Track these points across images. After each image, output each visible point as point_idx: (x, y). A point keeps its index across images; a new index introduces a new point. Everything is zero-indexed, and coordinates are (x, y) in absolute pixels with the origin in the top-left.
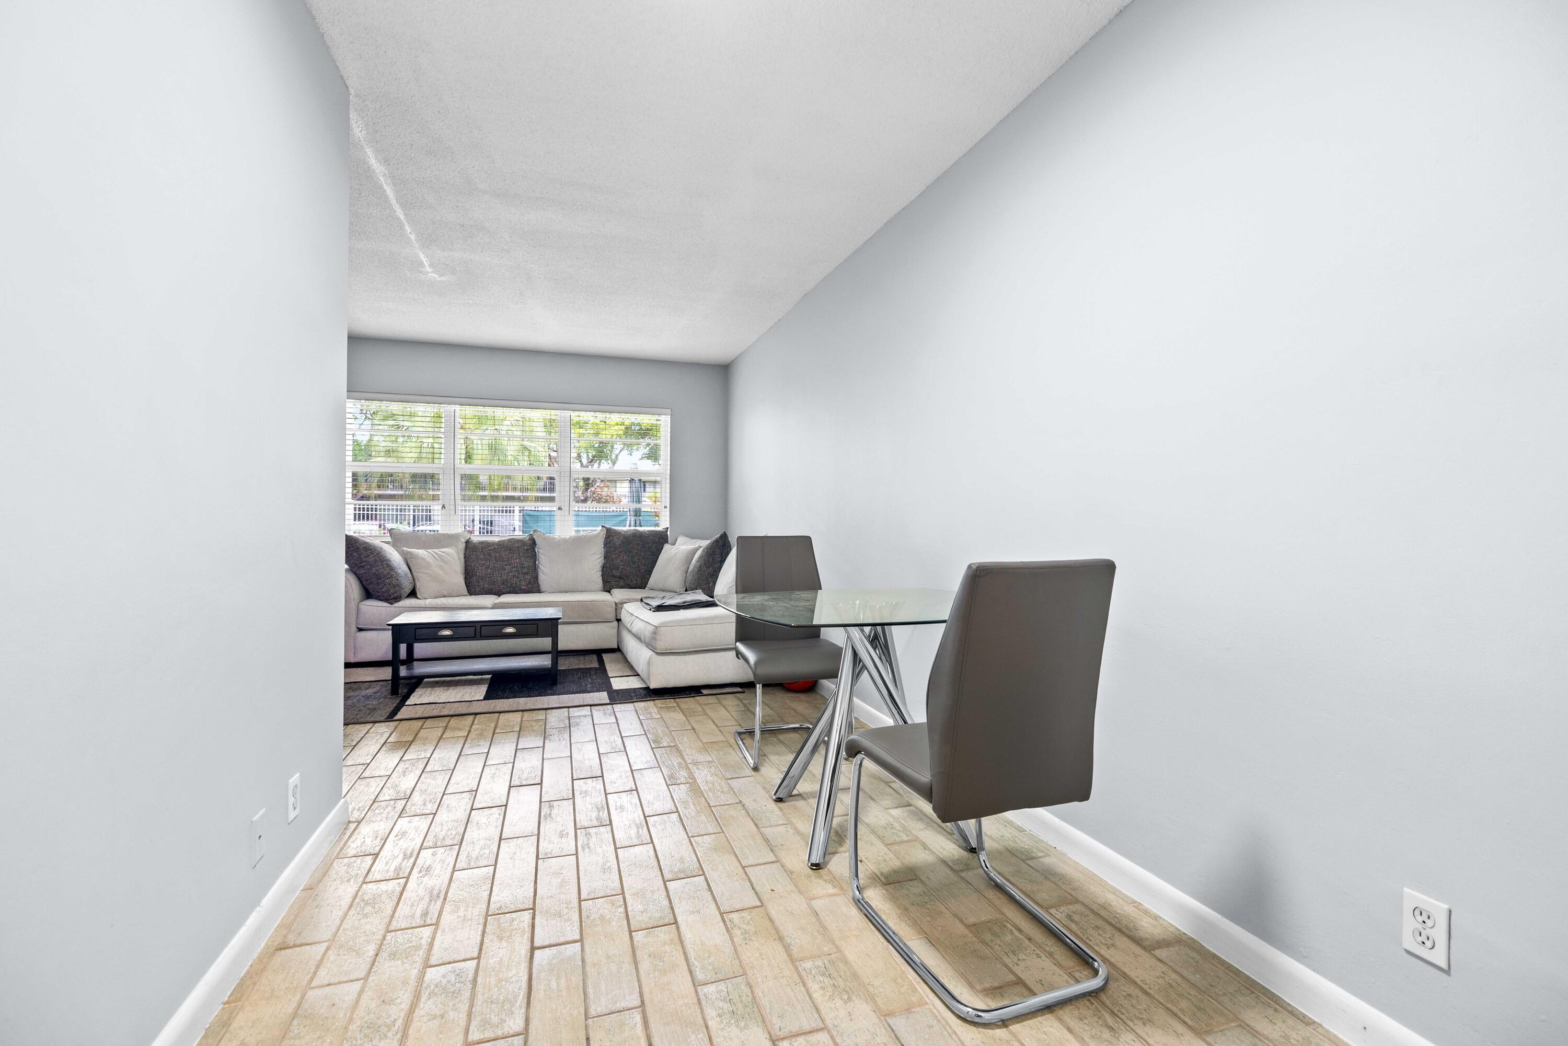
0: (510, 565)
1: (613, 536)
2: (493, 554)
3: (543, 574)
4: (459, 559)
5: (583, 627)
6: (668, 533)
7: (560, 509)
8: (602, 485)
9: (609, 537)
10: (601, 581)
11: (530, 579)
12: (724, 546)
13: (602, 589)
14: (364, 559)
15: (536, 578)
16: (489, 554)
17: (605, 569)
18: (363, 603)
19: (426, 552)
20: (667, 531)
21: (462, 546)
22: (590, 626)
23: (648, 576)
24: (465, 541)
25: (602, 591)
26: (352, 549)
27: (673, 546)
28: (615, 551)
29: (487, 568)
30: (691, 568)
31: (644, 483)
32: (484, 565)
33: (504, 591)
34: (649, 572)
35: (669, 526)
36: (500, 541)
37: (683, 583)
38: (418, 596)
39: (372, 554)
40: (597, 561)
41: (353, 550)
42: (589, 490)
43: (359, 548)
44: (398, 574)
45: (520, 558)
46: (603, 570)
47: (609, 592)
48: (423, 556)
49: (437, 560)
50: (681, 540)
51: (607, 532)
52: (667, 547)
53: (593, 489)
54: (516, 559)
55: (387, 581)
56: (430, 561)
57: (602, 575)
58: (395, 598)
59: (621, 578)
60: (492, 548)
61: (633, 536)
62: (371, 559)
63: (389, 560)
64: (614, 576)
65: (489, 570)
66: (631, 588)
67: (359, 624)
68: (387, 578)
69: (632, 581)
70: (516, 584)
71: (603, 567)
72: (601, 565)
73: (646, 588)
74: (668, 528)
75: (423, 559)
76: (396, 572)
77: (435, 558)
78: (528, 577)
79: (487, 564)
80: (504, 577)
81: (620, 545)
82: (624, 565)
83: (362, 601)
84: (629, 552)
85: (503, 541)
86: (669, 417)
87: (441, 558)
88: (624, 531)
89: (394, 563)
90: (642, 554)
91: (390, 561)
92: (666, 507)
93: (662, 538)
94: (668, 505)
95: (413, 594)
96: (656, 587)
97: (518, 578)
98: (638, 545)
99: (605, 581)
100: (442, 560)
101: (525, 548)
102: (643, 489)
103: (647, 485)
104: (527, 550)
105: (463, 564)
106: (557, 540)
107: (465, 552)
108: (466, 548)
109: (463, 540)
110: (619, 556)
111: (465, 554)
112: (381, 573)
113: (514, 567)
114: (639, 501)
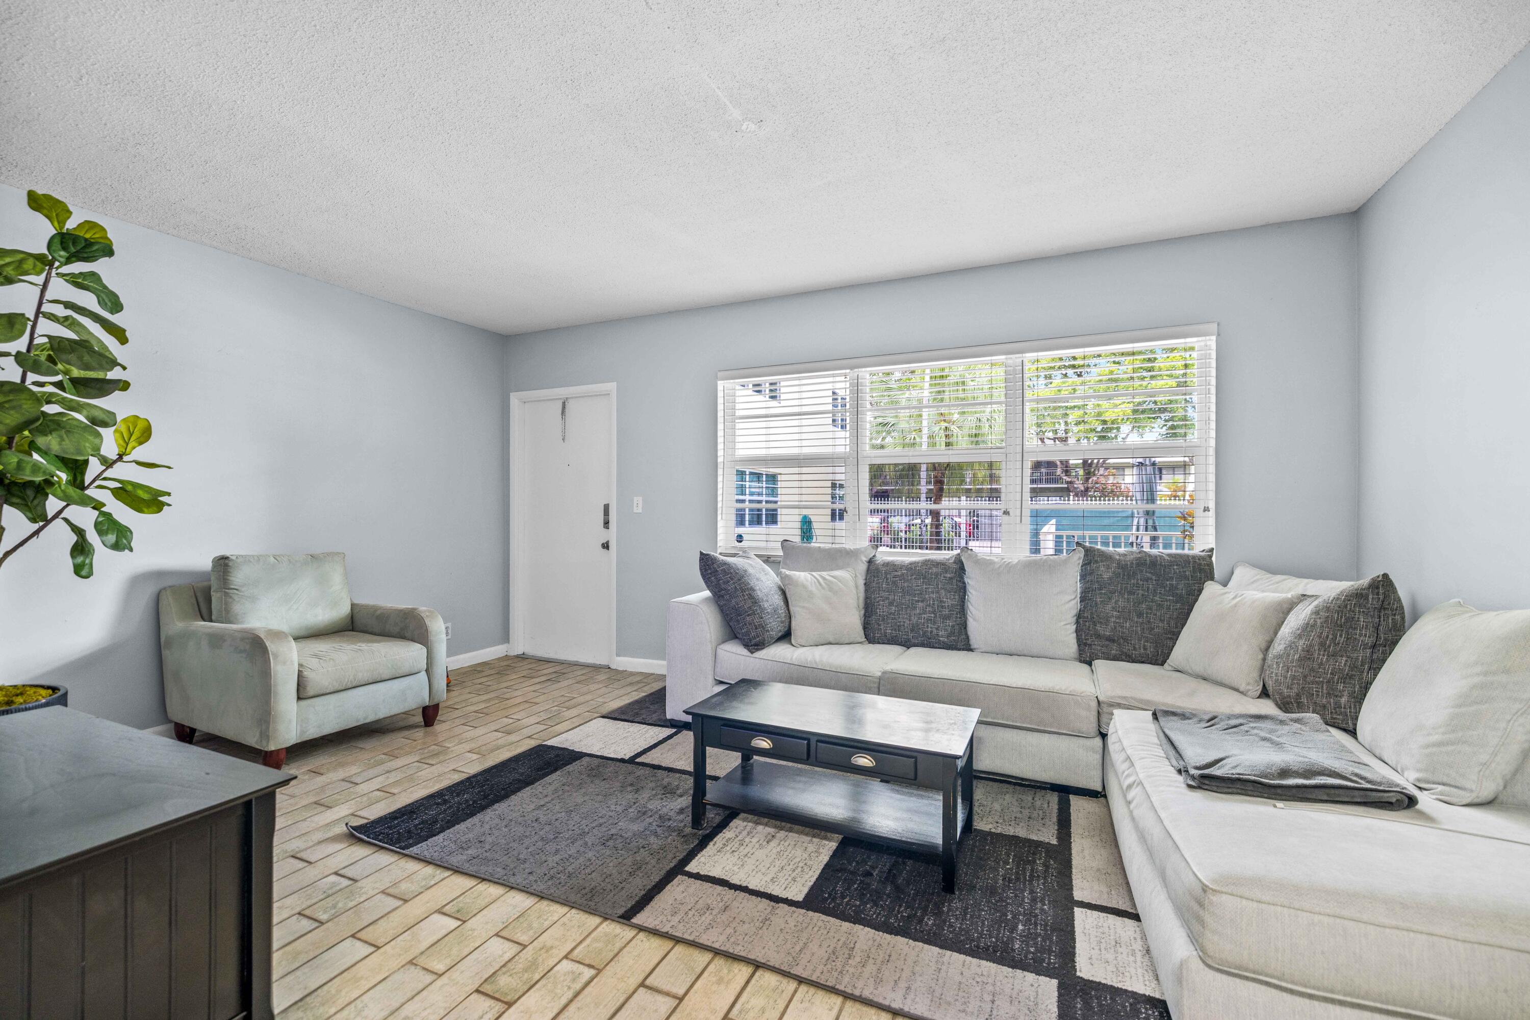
0: (922, 601)
1: (1097, 562)
2: (900, 583)
3: (974, 620)
4: (857, 587)
5: (1033, 738)
6: (1214, 559)
7: (1006, 513)
8: (1106, 474)
9: (1089, 563)
10: (1075, 641)
11: (953, 626)
12: (1382, 608)
13: (1076, 655)
14: (723, 586)
15: (964, 626)
16: (894, 583)
17: (1081, 621)
18: (722, 646)
19: (809, 576)
20: (1211, 557)
21: (863, 567)
22: (1045, 739)
23: (1170, 643)
24: (867, 560)
25: (1075, 659)
26: (709, 572)
27: (1226, 590)
28: (1100, 589)
29: (891, 604)
30: (1278, 647)
31: (1160, 470)
32: (888, 598)
33: (913, 641)
34: (1175, 636)
35: (1213, 546)
36: (911, 564)
37: (1255, 675)
38: (793, 641)
39: (732, 579)
40: (1067, 606)
41: (711, 574)
42: (1090, 480)
43: (717, 571)
44: (763, 610)
45: (938, 592)
46: (1077, 622)
47: (1090, 664)
48: (805, 582)
49: (823, 588)
50: (1241, 574)
51: (1086, 555)
52: (1210, 589)
53: (1095, 478)
54: (933, 592)
55: (748, 618)
56: (814, 589)
57: (1077, 631)
58: (756, 645)
59: (1114, 641)
60: (899, 573)
61: (1138, 565)
62: (731, 587)
63: (752, 589)
64: (1099, 636)
65: (894, 608)
66: (1133, 662)
67: (717, 676)
68: (748, 615)
69: (1135, 649)
70: (931, 632)
71: (1079, 617)
72: (1074, 612)
73: (1166, 665)
74: (1212, 550)
75: (804, 587)
76: (760, 606)
77: (820, 584)
78: (950, 623)
79: (891, 597)
80: (914, 620)
81: (1110, 579)
82: (1119, 618)
83: (723, 642)
84: (1130, 593)
85: (915, 563)
86: (1214, 338)
87: (830, 586)
88: (1119, 555)
89: (759, 593)
90: (1157, 598)
91: (754, 590)
92: (1206, 509)
93: (1201, 570)
94: (1212, 505)
95: (786, 636)
96: (1187, 668)
97: (935, 623)
98: (1147, 580)
99: (1082, 643)
100: (831, 589)
101: (948, 575)
102: (1158, 477)
103: (1164, 472)
104: (951, 578)
105: (862, 595)
106: (997, 566)
107: (867, 576)
108: (868, 570)
109: (864, 559)
110: (1110, 599)
111: (866, 579)
112: (740, 607)
113: (929, 605)
114: (1152, 500)
